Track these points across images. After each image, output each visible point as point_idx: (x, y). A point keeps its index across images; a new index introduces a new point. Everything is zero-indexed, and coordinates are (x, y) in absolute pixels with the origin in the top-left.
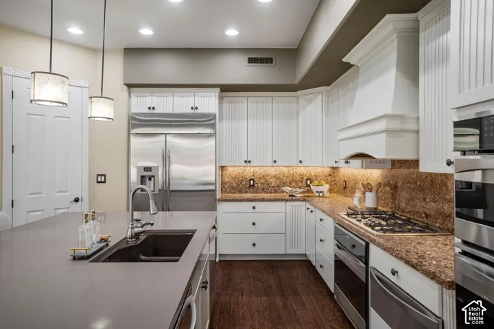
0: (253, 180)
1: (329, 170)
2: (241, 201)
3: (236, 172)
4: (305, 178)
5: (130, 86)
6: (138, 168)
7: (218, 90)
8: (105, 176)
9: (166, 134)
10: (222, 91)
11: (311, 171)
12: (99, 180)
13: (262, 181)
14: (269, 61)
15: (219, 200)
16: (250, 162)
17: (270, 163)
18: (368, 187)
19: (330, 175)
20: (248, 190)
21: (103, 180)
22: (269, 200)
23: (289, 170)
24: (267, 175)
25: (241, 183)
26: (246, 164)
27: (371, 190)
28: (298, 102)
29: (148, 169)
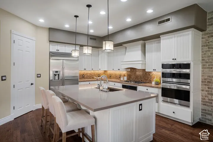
0: (84, 75)
1: (104, 71)
2: (86, 81)
4: (98, 74)
5: (50, 41)
6: (53, 71)
7: (79, 46)
8: (40, 74)
9: (63, 59)
10: (80, 46)
12: (38, 76)
13: (86, 75)
14: (95, 39)
15: (79, 82)
17: (91, 69)
18: (124, 76)
19: (104, 73)
20: (83, 78)
21: (40, 76)
22: (94, 81)
24: (88, 73)
25: (80, 76)
26: (84, 70)
27: (125, 76)
28: (98, 52)
29: (57, 72)
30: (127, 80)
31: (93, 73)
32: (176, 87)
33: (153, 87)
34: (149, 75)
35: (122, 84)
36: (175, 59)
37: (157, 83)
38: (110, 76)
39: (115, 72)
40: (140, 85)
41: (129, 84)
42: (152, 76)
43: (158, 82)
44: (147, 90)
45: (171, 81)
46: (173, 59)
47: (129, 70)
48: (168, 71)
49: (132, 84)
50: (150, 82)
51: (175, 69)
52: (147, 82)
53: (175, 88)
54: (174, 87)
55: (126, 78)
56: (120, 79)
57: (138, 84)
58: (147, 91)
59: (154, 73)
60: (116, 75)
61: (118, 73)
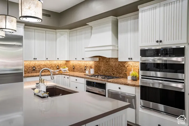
0: (35, 67)
1: (65, 62)
3: (26, 64)
4: (57, 65)
7: (24, 25)
11: (59, 62)
13: (39, 67)
14: (49, 16)
15: (24, 77)
16: (36, 59)
17: (45, 59)
18: (91, 67)
19: (66, 64)
20: (32, 72)
23: (50, 62)
24: (41, 65)
25: (29, 69)
26: (34, 60)
28: (56, 35)
30: (95, 73)
31: (49, 64)
32: (161, 85)
33: (128, 85)
34: (124, 66)
35: (86, 79)
36: (161, 41)
37: (135, 79)
38: (74, 69)
39: (79, 62)
40: (110, 82)
41: (95, 79)
42: (128, 68)
43: (136, 76)
44: (120, 88)
45: (155, 76)
46: (157, 42)
47: (97, 59)
48: (150, 60)
49: (99, 80)
50: (125, 77)
51: (160, 56)
52: (121, 76)
53: (161, 87)
54: (158, 84)
55: (92, 72)
56: (85, 72)
57: (107, 80)
58: (118, 90)
59: (131, 63)
60: (81, 67)
61: (83, 63)
